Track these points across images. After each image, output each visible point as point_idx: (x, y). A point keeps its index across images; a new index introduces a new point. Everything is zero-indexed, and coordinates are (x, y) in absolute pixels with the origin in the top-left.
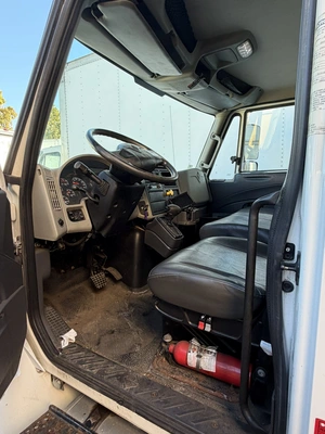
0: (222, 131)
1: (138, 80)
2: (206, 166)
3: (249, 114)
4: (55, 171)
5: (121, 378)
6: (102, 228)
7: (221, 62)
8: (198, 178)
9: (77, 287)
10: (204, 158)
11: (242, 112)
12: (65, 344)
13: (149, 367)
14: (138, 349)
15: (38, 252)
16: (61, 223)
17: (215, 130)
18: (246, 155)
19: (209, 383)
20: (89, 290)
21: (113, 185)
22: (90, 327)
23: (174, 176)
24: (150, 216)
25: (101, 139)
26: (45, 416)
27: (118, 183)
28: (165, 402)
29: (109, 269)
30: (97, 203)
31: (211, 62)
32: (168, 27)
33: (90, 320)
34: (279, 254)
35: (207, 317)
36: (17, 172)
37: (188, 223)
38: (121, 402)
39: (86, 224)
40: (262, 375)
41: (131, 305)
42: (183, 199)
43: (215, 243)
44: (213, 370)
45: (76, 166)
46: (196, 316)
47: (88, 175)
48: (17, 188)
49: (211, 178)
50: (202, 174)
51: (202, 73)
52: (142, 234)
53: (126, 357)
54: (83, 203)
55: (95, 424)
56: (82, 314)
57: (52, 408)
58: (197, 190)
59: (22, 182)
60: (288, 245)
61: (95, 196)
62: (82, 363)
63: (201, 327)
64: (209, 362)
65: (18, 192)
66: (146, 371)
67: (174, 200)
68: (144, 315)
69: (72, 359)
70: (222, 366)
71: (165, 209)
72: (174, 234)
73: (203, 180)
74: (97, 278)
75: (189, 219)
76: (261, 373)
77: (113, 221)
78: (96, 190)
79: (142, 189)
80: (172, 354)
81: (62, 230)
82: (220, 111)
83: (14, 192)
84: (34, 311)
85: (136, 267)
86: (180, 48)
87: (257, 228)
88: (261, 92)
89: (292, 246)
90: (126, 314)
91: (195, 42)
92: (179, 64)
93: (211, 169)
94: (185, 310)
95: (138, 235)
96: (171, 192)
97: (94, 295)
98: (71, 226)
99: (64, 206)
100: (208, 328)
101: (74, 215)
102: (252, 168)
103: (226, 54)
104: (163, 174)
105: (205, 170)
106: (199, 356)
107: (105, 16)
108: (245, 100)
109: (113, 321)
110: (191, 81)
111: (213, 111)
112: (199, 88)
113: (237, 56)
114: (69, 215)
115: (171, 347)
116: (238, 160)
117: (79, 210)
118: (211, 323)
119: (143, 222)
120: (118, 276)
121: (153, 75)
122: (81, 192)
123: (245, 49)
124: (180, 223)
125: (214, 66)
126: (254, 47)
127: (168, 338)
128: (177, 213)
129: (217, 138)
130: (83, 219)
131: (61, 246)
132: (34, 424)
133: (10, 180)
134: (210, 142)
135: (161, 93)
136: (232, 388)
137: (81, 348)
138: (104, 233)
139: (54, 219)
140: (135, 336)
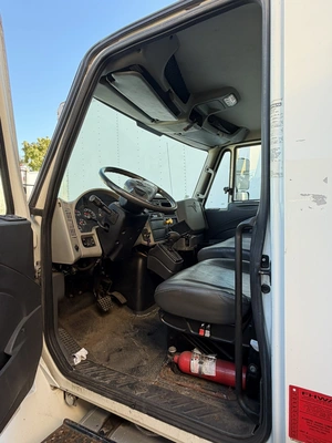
0: (215, 165)
1: (140, 124)
2: (201, 196)
3: (238, 150)
4: (71, 204)
5: (132, 386)
6: (111, 253)
7: (211, 110)
8: (194, 207)
9: (84, 311)
10: (199, 190)
11: (232, 148)
12: (77, 361)
13: (157, 377)
14: (145, 363)
15: (54, 275)
16: (77, 248)
17: (209, 164)
18: (238, 186)
19: (210, 386)
20: (96, 314)
21: (122, 215)
22: (99, 346)
23: (173, 206)
24: (152, 243)
25: (112, 176)
26: (60, 429)
27: (126, 214)
28: (173, 402)
29: (115, 294)
30: (107, 231)
31: (203, 109)
32: (166, 87)
33: (100, 340)
34: (258, 264)
35: (206, 324)
36: (40, 205)
37: (187, 249)
38: (133, 406)
39: (97, 250)
40: (253, 371)
41: (135, 326)
42: (181, 226)
43: (211, 264)
44: (213, 374)
45: (91, 198)
46: (197, 324)
47: (101, 206)
48: (39, 219)
49: (206, 207)
50: (198, 203)
51: (195, 118)
52: (145, 260)
53: (135, 370)
54: (94, 231)
55: (108, 433)
56: (90, 335)
57: (66, 422)
58: (194, 218)
59: (45, 213)
60: (264, 256)
61: (106, 225)
62: (95, 376)
63: (201, 333)
64: (210, 368)
65: (40, 223)
66: (154, 380)
67: (173, 228)
68: (149, 334)
69: (87, 373)
70: (221, 371)
71: (165, 236)
72: (174, 258)
73: (199, 209)
74: (104, 301)
75: (188, 245)
76: (253, 369)
77: (121, 246)
78: (106, 219)
79: (146, 218)
80: (177, 364)
81: (78, 255)
82: (212, 147)
83: (36, 222)
84: (50, 331)
85: (139, 291)
86: (176, 101)
87: (241, 249)
88: (248, 132)
89: (267, 257)
90: (132, 334)
91: (189, 95)
92: (175, 112)
93: (206, 199)
94: (187, 319)
95: (141, 261)
96: (171, 221)
97: (100, 318)
98: (85, 252)
99: (79, 234)
100: (208, 334)
101: (87, 242)
102: (244, 197)
103: (215, 103)
104: (163, 204)
105: (200, 200)
106: (201, 363)
107: (117, 81)
108: (234, 138)
109: (120, 341)
110: (186, 125)
111: (206, 148)
112: (193, 130)
113: (224, 105)
114: (83, 242)
115: (176, 358)
116: (230, 191)
117: (91, 237)
118: (210, 330)
119: (145, 249)
120: (123, 300)
121: (153, 120)
122: (92, 221)
123: (231, 101)
124: (179, 249)
125: (205, 112)
126: (238, 97)
127: (173, 350)
128: (176, 239)
129: (211, 171)
130: (94, 245)
131: (74, 270)
132: (51, 436)
133: (34, 212)
134: (205, 174)
135: (159, 134)
136: (230, 389)
137: (93, 364)
138: (112, 258)
139: (72, 245)
140: (142, 353)
